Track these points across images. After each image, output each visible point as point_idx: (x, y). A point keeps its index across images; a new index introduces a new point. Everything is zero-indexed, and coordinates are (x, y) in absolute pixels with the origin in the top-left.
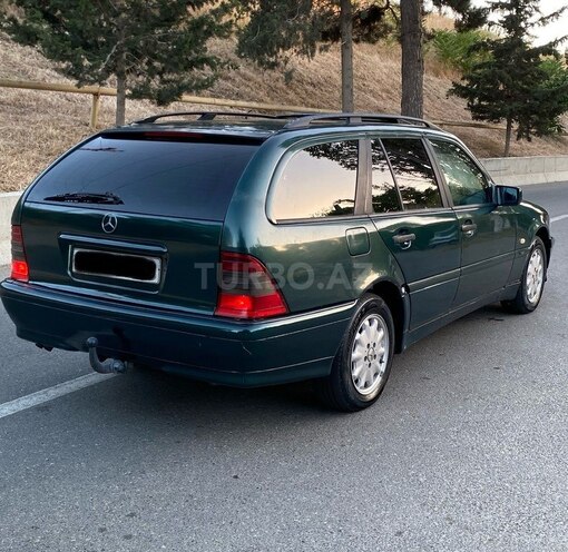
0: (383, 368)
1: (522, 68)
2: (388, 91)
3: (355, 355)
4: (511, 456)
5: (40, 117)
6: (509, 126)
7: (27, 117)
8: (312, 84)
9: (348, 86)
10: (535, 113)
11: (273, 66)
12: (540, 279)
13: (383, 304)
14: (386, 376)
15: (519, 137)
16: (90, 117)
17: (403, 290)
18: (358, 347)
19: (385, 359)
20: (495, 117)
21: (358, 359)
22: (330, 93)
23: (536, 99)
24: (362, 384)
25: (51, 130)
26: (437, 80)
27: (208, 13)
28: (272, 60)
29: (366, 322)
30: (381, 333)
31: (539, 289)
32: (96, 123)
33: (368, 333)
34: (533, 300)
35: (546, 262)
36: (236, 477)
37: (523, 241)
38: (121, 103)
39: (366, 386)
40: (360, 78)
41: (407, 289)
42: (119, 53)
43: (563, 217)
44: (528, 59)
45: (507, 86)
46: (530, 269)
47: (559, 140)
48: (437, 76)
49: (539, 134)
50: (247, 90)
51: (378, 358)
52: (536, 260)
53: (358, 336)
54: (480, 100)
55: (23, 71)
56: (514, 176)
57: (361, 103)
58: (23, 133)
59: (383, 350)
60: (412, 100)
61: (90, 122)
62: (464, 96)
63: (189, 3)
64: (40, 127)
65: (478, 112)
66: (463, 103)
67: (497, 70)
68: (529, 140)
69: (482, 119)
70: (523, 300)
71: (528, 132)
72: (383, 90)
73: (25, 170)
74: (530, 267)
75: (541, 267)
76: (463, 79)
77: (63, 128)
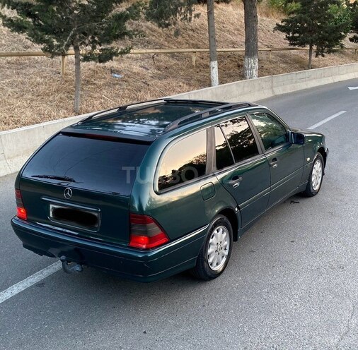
0: (226, 253)
1: (318, 13)
2: (238, 30)
3: (210, 251)
4: (296, 310)
5: (32, 71)
6: (311, 48)
7: (24, 71)
8: (192, 30)
9: (212, 37)
10: (326, 40)
11: (167, 26)
12: (320, 175)
13: (225, 219)
14: (228, 257)
15: (317, 56)
16: (61, 68)
17: (236, 209)
18: (211, 246)
19: (228, 248)
20: (302, 44)
21: (212, 253)
22: (203, 34)
23: (327, 32)
24: (215, 264)
25: (38, 79)
26: (268, 19)
27: (125, 10)
28: (167, 22)
29: (215, 232)
30: (225, 234)
31: (319, 181)
32: (65, 71)
33: (217, 238)
34: (316, 188)
35: (323, 165)
36: (145, 332)
37: (308, 159)
38: (77, 64)
39: (217, 264)
40: (221, 22)
41: (239, 208)
42: (74, 35)
43: (340, 113)
44: (322, 7)
45: (309, 25)
46: (314, 172)
47: (342, 53)
48: (268, 17)
49: (329, 52)
50: (154, 38)
51: (223, 248)
52: (318, 166)
53: (211, 241)
54: (293, 34)
55: (20, 40)
56: (314, 81)
57: (222, 39)
58: (23, 83)
59: (226, 243)
60: (251, 40)
61: (61, 71)
62: (283, 31)
63: (114, 2)
64: (32, 78)
65: (292, 40)
66: (283, 35)
67: (303, 16)
68: (323, 56)
69: (295, 45)
70: (310, 190)
71: (322, 51)
72: (235, 30)
73: (25, 108)
74: (314, 170)
75: (320, 169)
76: (282, 22)
77: (46, 77)
